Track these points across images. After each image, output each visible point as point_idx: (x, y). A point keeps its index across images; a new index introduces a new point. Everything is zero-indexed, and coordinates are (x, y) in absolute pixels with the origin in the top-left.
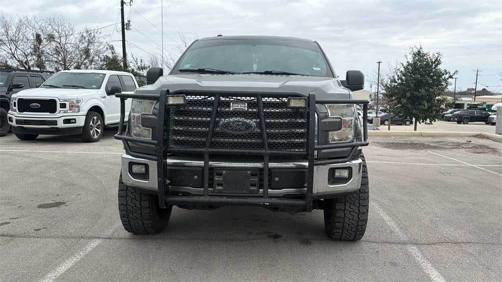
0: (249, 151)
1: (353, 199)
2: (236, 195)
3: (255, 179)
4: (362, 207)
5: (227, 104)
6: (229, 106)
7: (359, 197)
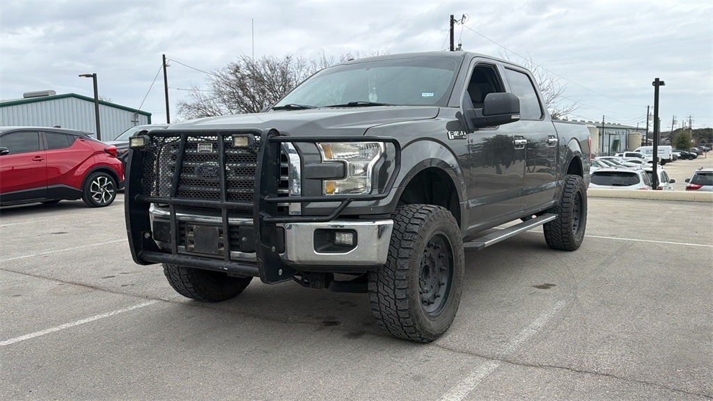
0: (206, 201)
1: (387, 278)
2: (200, 255)
3: (224, 238)
4: (399, 291)
5: (194, 145)
6: (196, 148)
7: (394, 275)
